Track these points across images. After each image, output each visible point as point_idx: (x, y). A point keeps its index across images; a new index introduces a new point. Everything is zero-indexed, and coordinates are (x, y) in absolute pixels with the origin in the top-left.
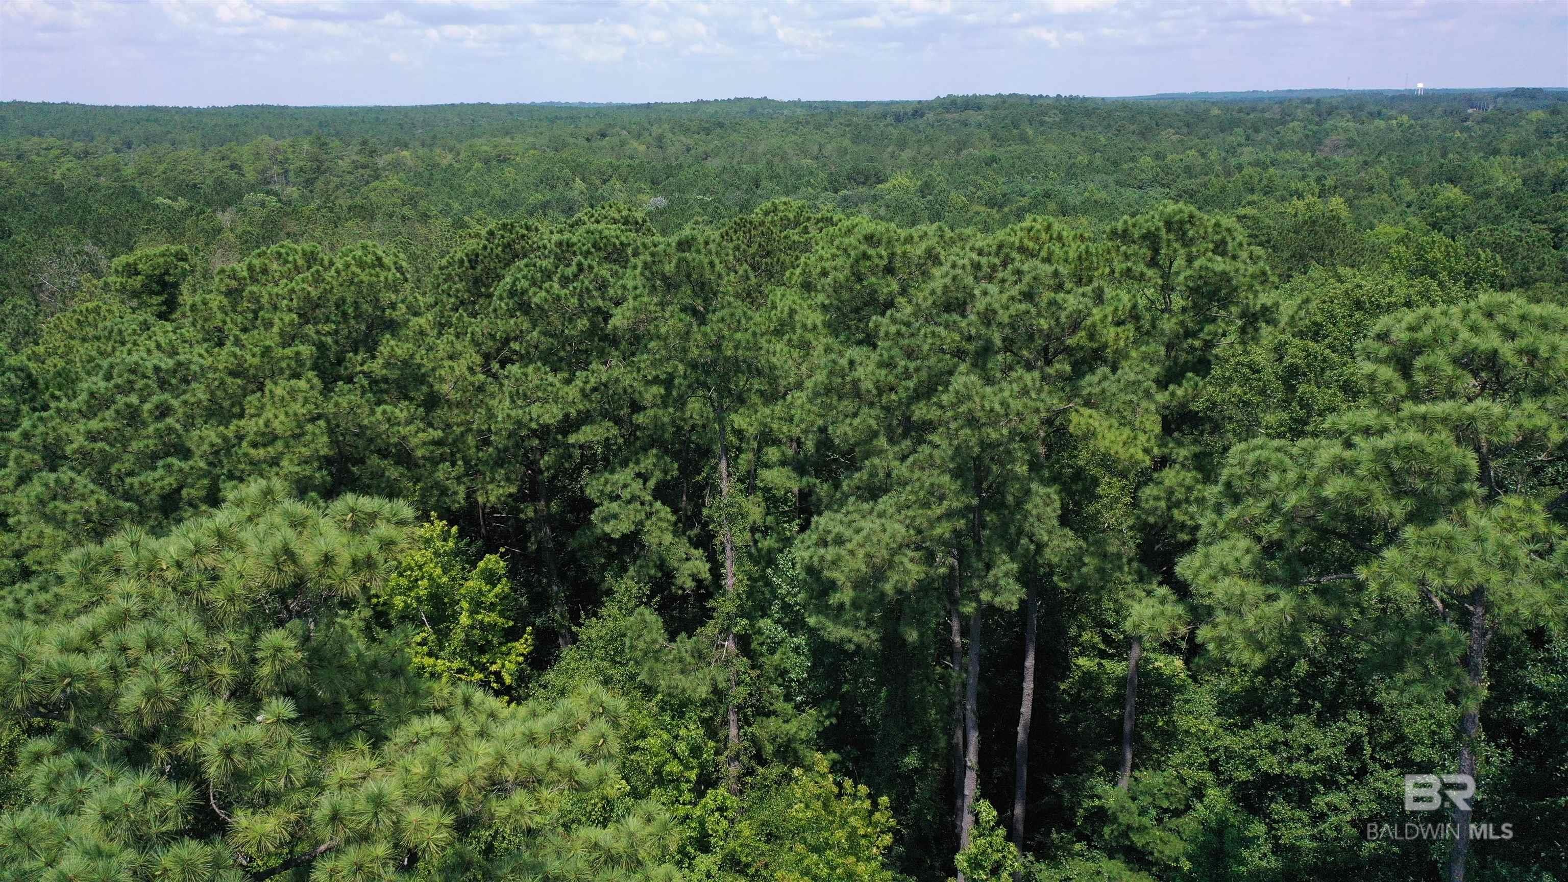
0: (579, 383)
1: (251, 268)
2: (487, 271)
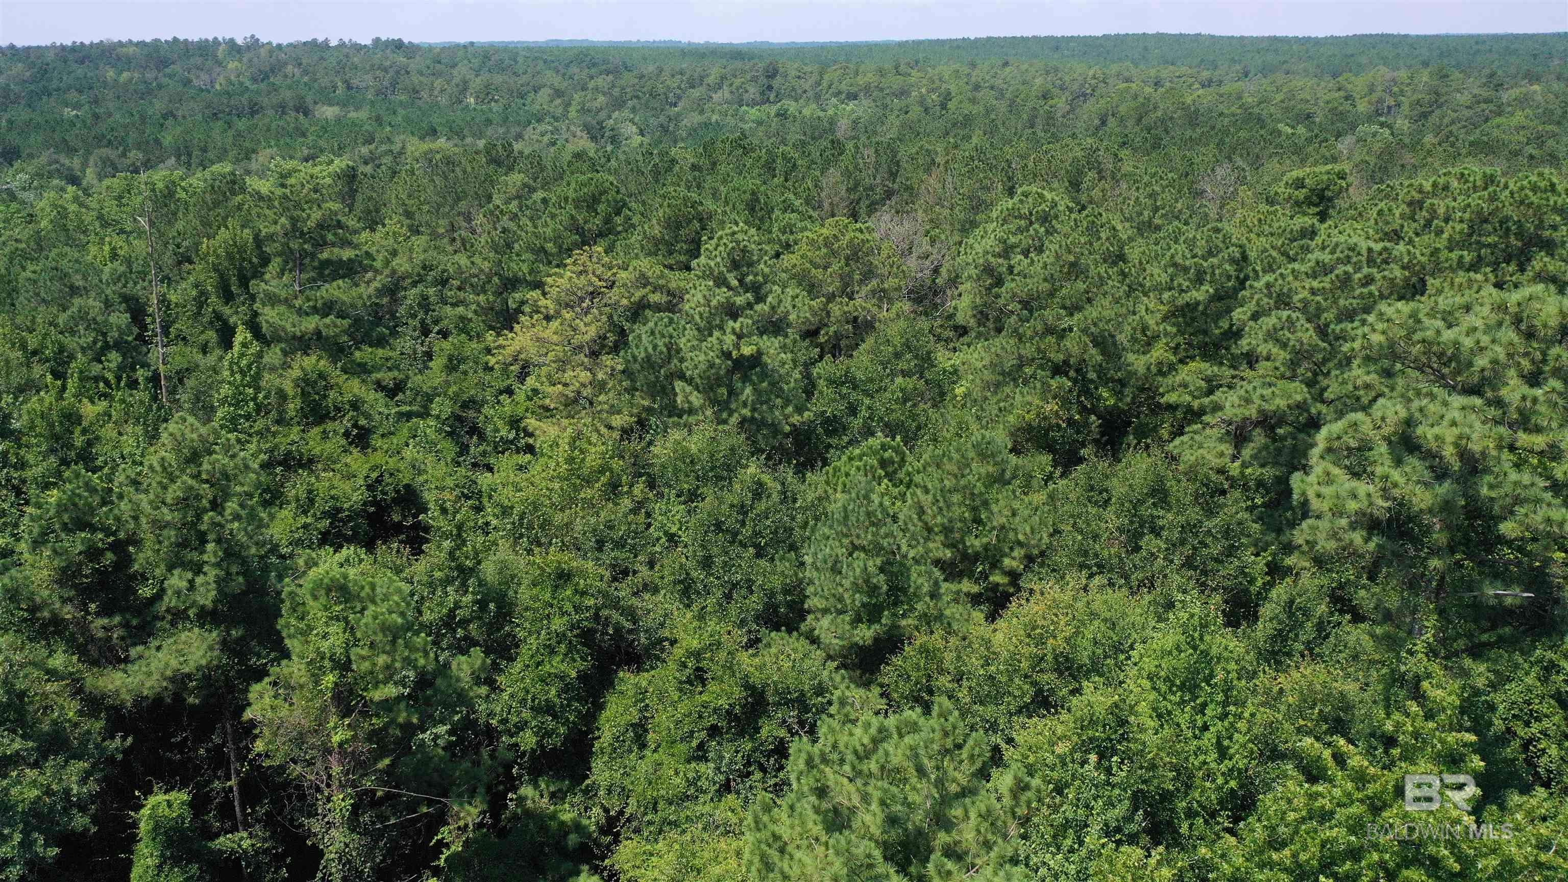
1: (1435, 185)
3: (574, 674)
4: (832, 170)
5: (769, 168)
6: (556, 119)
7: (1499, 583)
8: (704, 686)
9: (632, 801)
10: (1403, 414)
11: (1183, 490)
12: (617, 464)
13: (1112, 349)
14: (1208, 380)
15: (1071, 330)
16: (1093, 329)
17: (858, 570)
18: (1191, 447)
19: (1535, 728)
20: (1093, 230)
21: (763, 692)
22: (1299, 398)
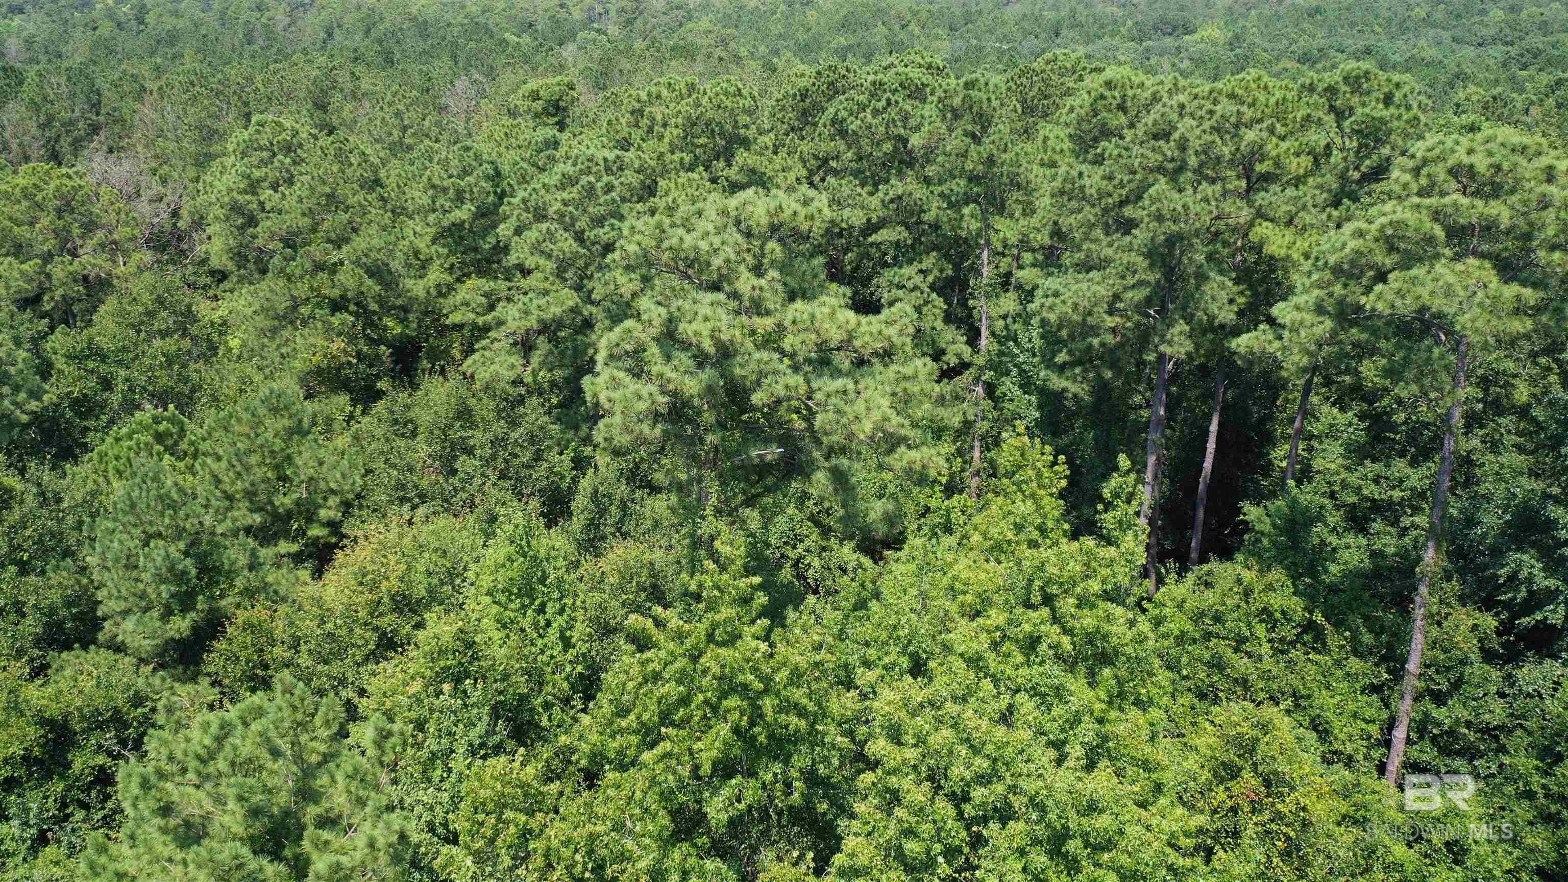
0: (881, 194)
1: (649, 95)
2: (814, 104)
7: (759, 445)
10: (665, 314)
11: (485, 408)
13: (389, 278)
14: (486, 295)
15: (342, 264)
16: (364, 260)
17: (159, 559)
18: (484, 364)
20: (342, 157)
21: (66, 721)
22: (571, 303)
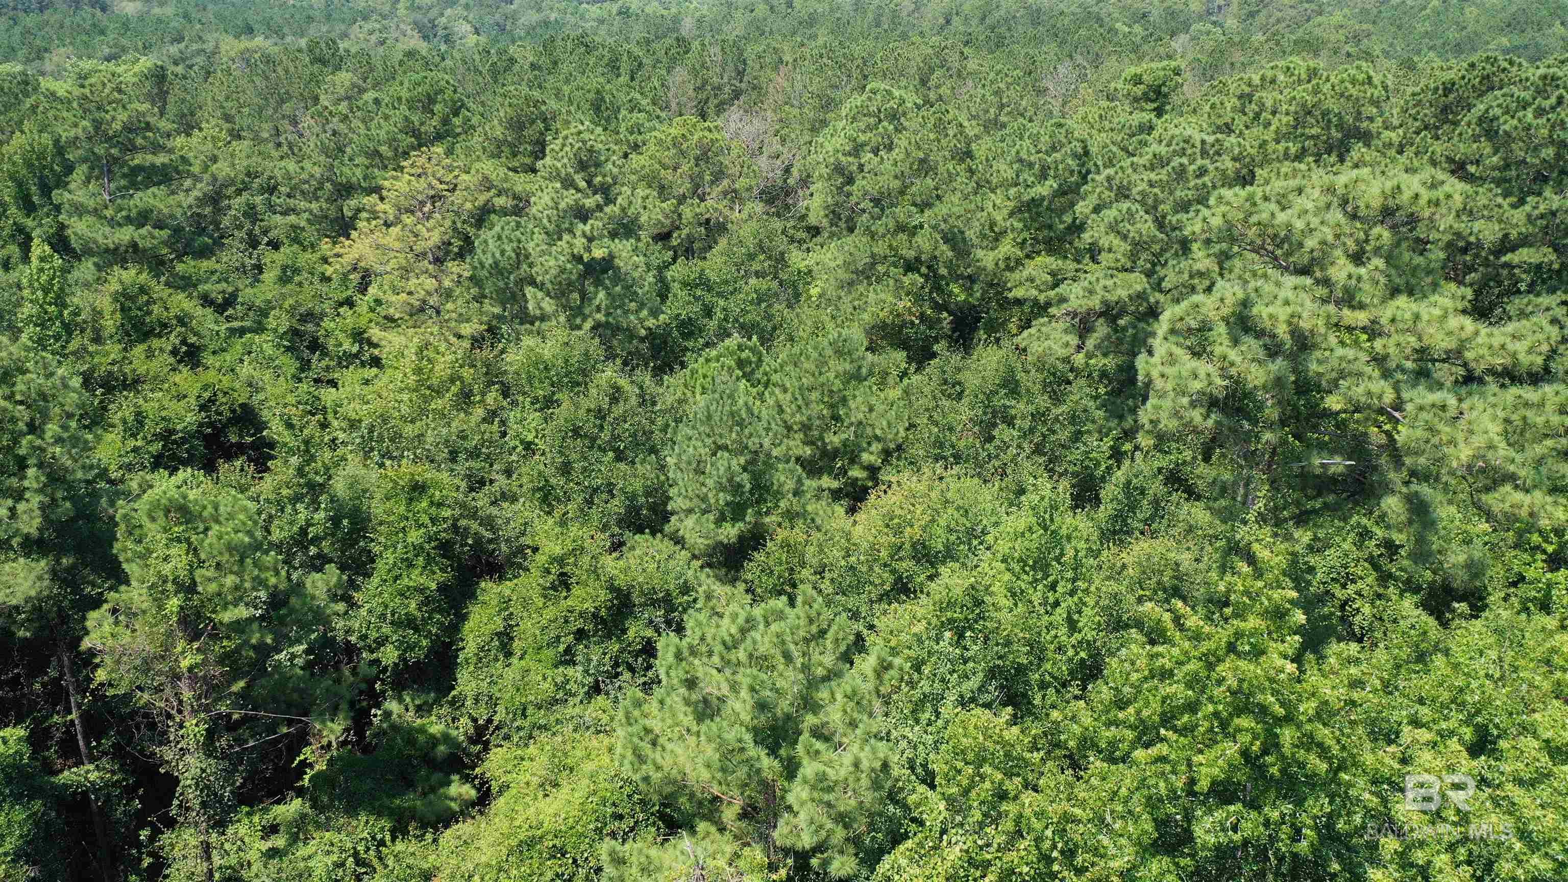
1: (1263, 79)
2: (1460, 100)
3: (434, 586)
4: (678, 69)
5: (614, 66)
6: (384, 17)
7: (1325, 454)
8: (569, 590)
9: (500, 709)
10: (1240, 295)
11: (1030, 380)
12: (467, 373)
13: (962, 246)
14: (1053, 274)
15: (922, 227)
16: (943, 226)
17: (721, 472)
18: (1039, 339)
19: (1351, 589)
20: (940, 127)
21: (629, 593)
22: (1139, 288)
